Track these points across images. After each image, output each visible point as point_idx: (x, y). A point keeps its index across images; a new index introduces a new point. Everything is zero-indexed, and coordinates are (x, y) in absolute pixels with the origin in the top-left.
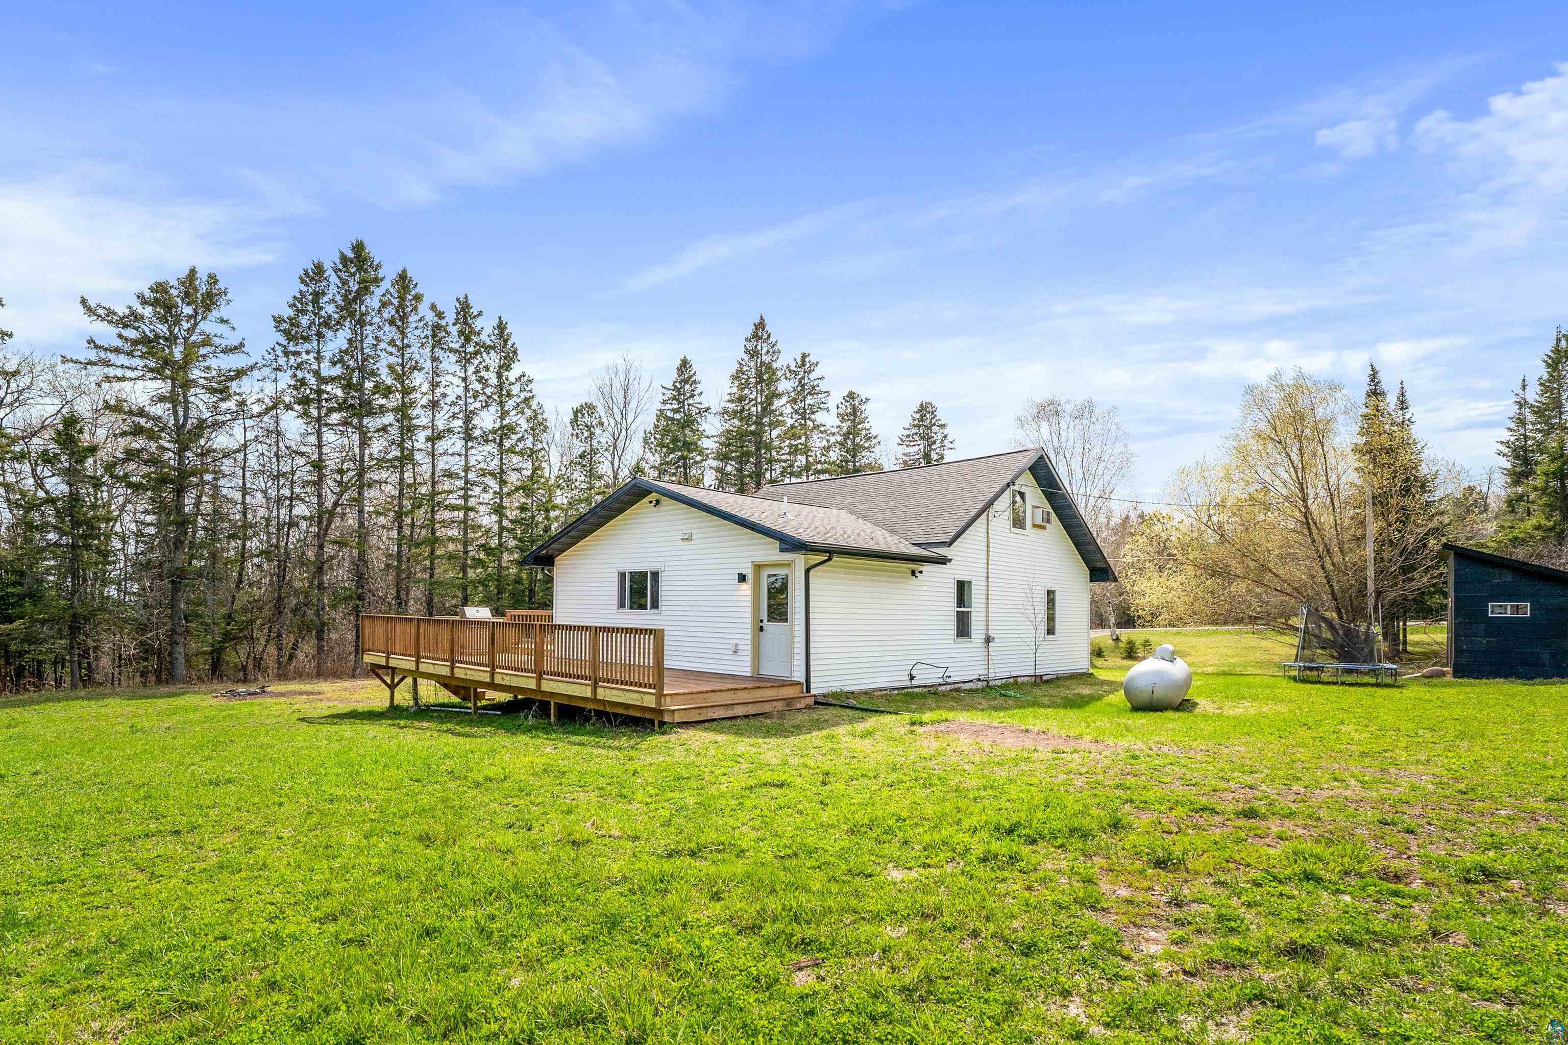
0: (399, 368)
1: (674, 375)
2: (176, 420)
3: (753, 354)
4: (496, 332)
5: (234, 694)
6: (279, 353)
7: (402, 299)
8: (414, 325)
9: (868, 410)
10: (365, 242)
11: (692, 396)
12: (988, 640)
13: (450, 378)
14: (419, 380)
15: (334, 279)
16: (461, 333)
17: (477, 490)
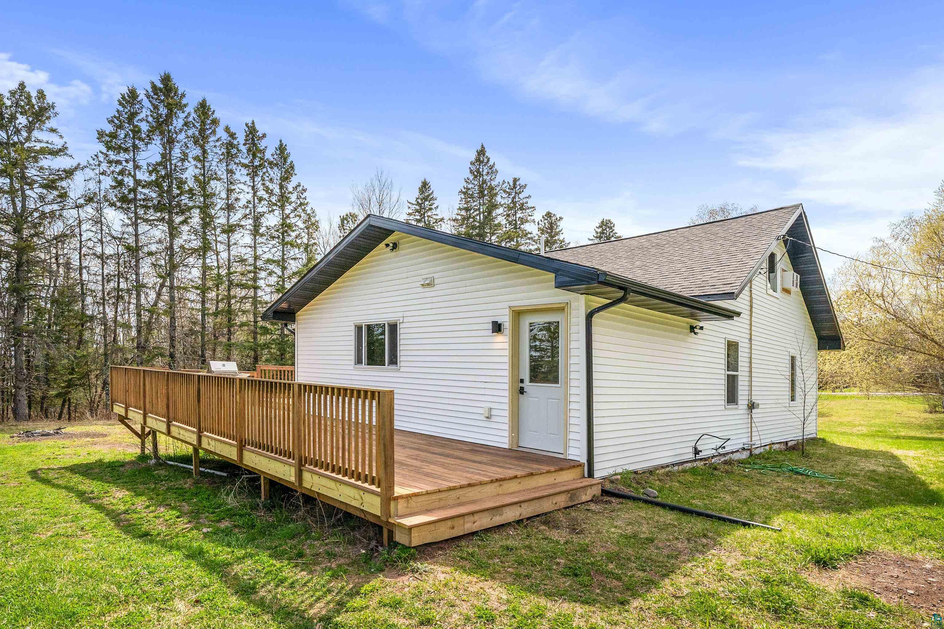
0: (201, 178)
1: (417, 194)
2: (15, 208)
3: (477, 174)
4: (278, 152)
5: (29, 434)
6: (101, 159)
7: (203, 123)
8: (212, 144)
9: (562, 225)
10: (172, 76)
11: (431, 209)
12: (752, 406)
13: (242, 186)
14: (216, 186)
15: (146, 103)
16: (249, 150)
17: (263, 274)
